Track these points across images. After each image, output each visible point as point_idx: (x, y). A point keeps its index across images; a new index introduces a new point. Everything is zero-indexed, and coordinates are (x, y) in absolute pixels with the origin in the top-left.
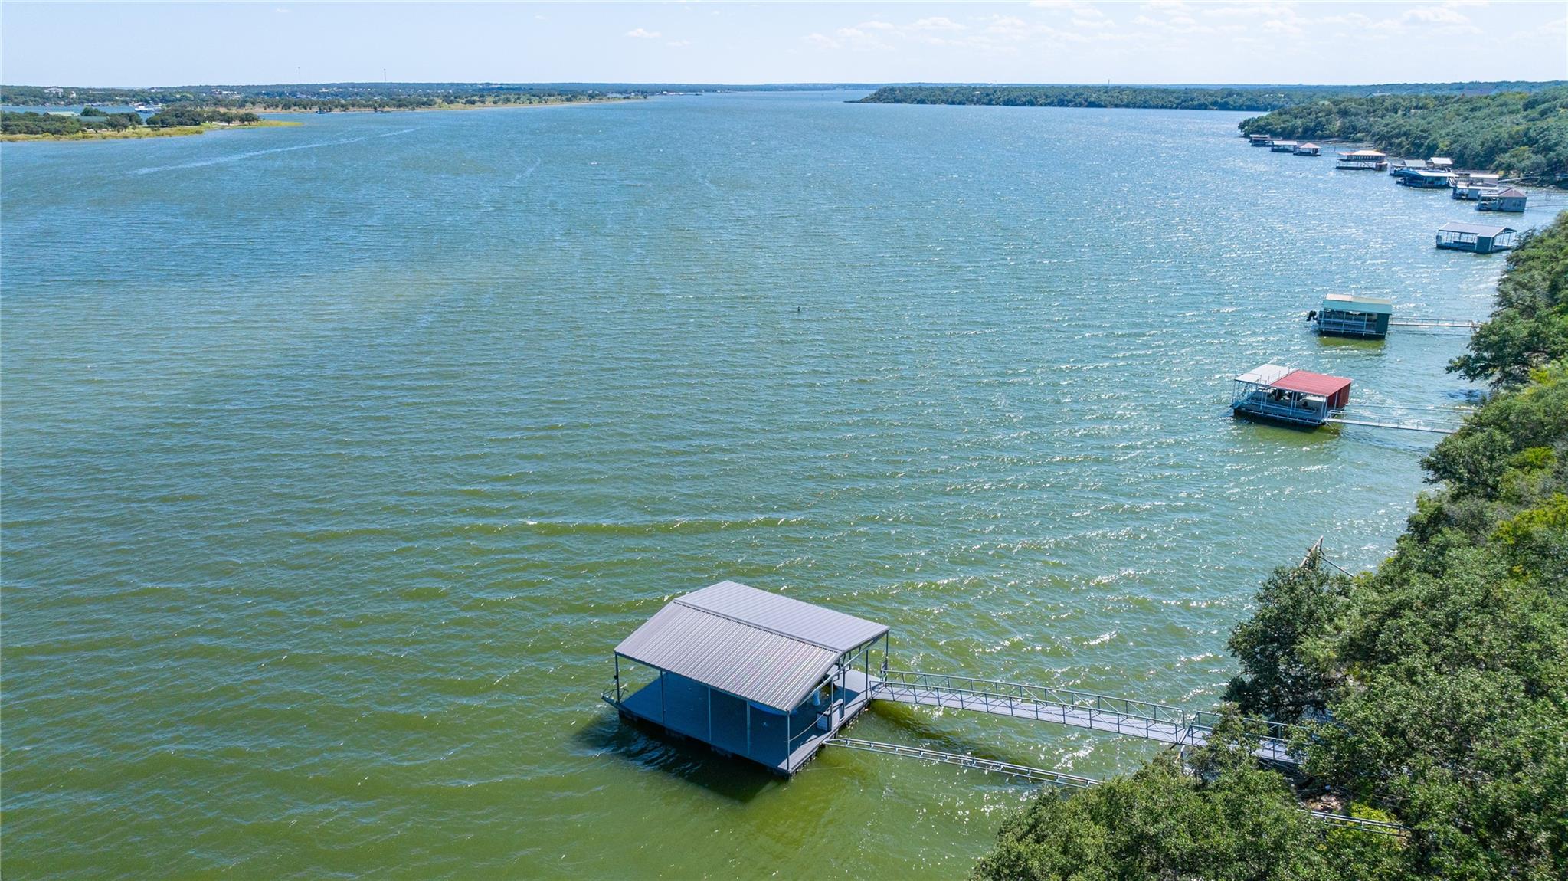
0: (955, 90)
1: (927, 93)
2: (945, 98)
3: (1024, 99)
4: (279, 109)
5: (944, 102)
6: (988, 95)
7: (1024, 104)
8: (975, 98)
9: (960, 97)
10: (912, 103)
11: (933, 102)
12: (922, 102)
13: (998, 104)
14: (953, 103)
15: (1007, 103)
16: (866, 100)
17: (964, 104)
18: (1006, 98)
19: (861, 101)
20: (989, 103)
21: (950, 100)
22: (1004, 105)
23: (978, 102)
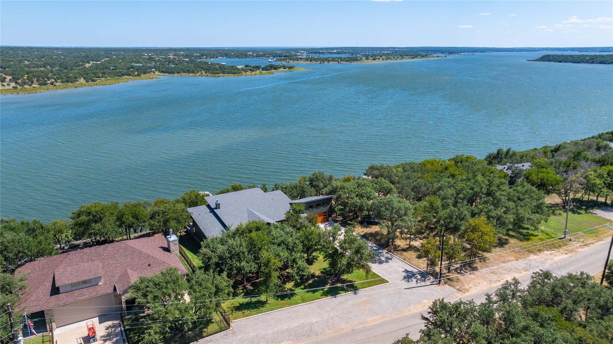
0: (578, 56)
1: (564, 58)
2: (571, 60)
3: (610, 61)
4: (308, 62)
5: (570, 62)
6: (592, 59)
7: (609, 63)
8: (586, 61)
9: (579, 60)
10: (555, 62)
11: (566, 62)
12: (560, 62)
13: (597, 63)
14: (574, 62)
15: (602, 63)
16: (536, 60)
17: (580, 63)
18: (601, 60)
19: (534, 61)
20: (592, 63)
21: (573, 61)
22: (599, 63)
23: (587, 62)
